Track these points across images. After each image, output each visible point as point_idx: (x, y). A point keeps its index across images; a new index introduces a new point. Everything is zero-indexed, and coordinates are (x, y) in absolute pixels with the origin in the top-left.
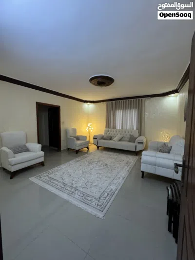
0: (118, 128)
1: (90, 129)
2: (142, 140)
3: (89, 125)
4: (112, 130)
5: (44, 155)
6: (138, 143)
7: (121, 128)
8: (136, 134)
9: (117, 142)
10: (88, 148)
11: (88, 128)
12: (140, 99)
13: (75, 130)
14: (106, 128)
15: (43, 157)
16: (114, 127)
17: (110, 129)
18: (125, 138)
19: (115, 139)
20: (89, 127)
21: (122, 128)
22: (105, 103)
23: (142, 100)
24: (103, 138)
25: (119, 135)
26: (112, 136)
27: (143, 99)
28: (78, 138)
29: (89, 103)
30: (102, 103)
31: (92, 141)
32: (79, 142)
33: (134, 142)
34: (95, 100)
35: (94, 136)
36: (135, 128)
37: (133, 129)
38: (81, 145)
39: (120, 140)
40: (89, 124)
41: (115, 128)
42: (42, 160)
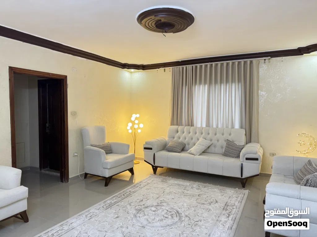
0: (199, 125)
1: (136, 126)
2: (256, 153)
3: (133, 119)
4: (186, 128)
5: (27, 195)
6: (247, 159)
7: (204, 126)
8: (241, 139)
9: (197, 157)
10: (131, 170)
11: (130, 125)
12: (248, 60)
13: (101, 131)
14: (172, 124)
15: (26, 201)
16: (191, 123)
17: (180, 128)
18: (215, 146)
19: (193, 150)
20: (133, 123)
21: (208, 124)
22: (169, 69)
23: (251, 62)
24: (165, 147)
25: (201, 139)
26: (186, 142)
27: (255, 60)
28: (109, 150)
29: (132, 70)
30: (162, 69)
31: (141, 153)
32: (111, 159)
33: (238, 157)
34: (145, 63)
35: (147, 143)
36: (237, 125)
37: (233, 127)
38: (117, 164)
39: (204, 152)
40: (134, 116)
41: (192, 125)
42: (22, 206)
